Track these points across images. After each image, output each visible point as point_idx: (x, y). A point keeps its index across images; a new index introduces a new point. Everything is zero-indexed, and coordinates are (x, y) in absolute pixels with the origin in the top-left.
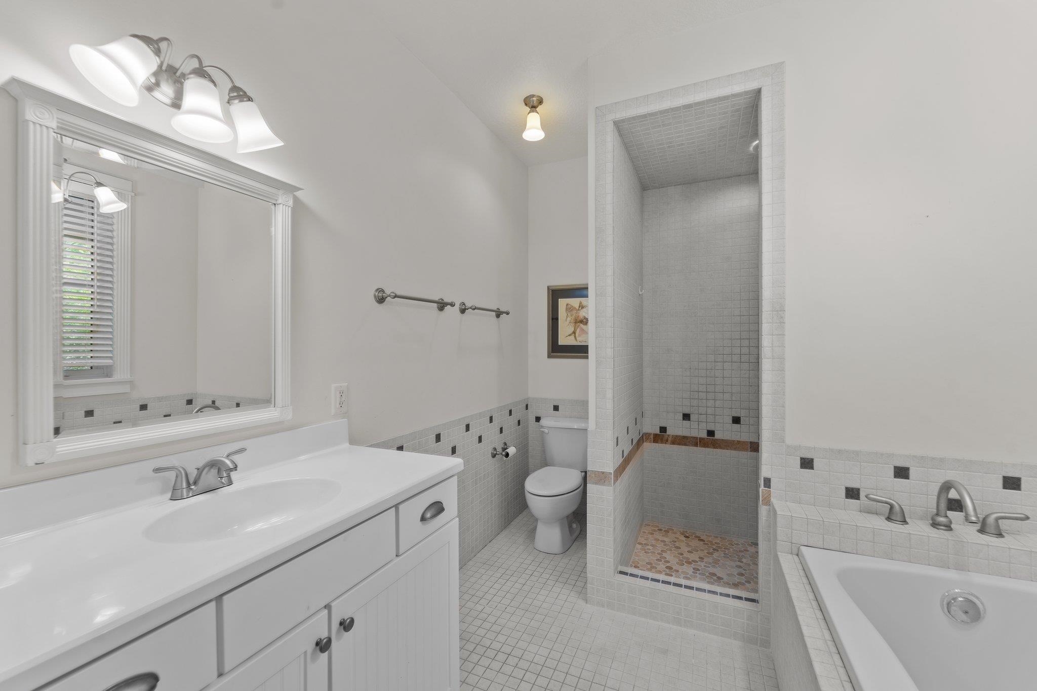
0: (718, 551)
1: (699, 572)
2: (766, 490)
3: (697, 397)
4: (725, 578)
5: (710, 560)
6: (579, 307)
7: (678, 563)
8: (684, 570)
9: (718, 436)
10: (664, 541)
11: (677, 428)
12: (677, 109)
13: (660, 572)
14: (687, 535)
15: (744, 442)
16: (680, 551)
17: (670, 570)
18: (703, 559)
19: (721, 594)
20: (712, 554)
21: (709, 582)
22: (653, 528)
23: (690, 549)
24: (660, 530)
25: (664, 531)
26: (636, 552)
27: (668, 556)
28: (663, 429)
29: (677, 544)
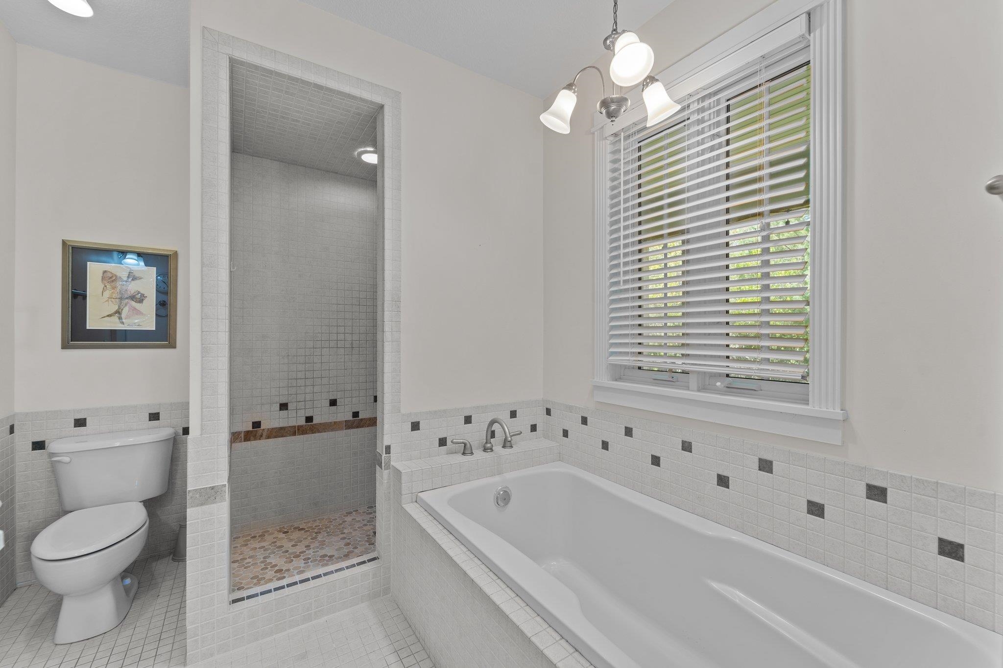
0: (320, 532)
1: (310, 560)
2: (387, 456)
3: (295, 385)
4: (336, 554)
5: (317, 544)
6: (128, 277)
7: (286, 562)
8: (296, 565)
9: (316, 421)
10: (263, 547)
11: (272, 419)
12: (307, 83)
13: (271, 580)
14: (286, 530)
15: (340, 422)
16: (284, 549)
17: (280, 573)
18: (309, 546)
19: (348, 568)
20: (315, 538)
21: (323, 566)
22: (245, 539)
23: (293, 543)
24: (255, 537)
25: (259, 536)
26: (233, 574)
27: (273, 560)
28: (257, 424)
29: (278, 544)
